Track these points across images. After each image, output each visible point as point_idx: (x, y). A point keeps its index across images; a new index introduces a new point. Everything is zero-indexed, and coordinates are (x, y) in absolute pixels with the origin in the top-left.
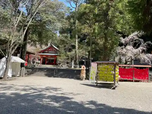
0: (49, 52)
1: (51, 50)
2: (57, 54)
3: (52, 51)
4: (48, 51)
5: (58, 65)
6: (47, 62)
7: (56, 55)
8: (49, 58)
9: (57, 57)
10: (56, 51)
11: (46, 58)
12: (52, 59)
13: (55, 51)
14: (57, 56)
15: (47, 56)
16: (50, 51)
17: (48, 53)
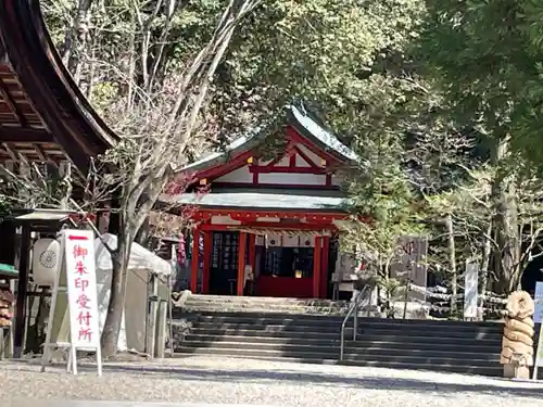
0: (263, 178)
1: (285, 162)
2: (336, 202)
3: (292, 169)
4: (255, 169)
5: (347, 296)
6: (249, 269)
7: (328, 209)
8: (267, 238)
9: (340, 224)
10: (331, 172)
11: (234, 235)
12: (291, 240)
13: (314, 169)
14: (341, 212)
15: (248, 216)
16: (271, 169)
17: (255, 187)
